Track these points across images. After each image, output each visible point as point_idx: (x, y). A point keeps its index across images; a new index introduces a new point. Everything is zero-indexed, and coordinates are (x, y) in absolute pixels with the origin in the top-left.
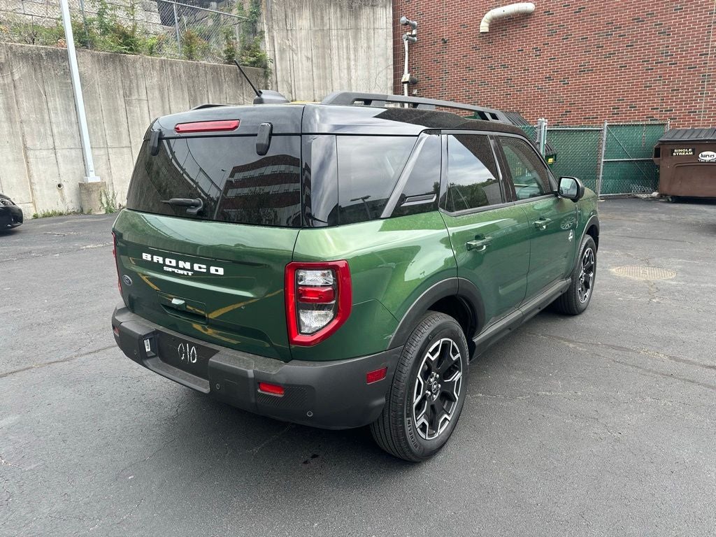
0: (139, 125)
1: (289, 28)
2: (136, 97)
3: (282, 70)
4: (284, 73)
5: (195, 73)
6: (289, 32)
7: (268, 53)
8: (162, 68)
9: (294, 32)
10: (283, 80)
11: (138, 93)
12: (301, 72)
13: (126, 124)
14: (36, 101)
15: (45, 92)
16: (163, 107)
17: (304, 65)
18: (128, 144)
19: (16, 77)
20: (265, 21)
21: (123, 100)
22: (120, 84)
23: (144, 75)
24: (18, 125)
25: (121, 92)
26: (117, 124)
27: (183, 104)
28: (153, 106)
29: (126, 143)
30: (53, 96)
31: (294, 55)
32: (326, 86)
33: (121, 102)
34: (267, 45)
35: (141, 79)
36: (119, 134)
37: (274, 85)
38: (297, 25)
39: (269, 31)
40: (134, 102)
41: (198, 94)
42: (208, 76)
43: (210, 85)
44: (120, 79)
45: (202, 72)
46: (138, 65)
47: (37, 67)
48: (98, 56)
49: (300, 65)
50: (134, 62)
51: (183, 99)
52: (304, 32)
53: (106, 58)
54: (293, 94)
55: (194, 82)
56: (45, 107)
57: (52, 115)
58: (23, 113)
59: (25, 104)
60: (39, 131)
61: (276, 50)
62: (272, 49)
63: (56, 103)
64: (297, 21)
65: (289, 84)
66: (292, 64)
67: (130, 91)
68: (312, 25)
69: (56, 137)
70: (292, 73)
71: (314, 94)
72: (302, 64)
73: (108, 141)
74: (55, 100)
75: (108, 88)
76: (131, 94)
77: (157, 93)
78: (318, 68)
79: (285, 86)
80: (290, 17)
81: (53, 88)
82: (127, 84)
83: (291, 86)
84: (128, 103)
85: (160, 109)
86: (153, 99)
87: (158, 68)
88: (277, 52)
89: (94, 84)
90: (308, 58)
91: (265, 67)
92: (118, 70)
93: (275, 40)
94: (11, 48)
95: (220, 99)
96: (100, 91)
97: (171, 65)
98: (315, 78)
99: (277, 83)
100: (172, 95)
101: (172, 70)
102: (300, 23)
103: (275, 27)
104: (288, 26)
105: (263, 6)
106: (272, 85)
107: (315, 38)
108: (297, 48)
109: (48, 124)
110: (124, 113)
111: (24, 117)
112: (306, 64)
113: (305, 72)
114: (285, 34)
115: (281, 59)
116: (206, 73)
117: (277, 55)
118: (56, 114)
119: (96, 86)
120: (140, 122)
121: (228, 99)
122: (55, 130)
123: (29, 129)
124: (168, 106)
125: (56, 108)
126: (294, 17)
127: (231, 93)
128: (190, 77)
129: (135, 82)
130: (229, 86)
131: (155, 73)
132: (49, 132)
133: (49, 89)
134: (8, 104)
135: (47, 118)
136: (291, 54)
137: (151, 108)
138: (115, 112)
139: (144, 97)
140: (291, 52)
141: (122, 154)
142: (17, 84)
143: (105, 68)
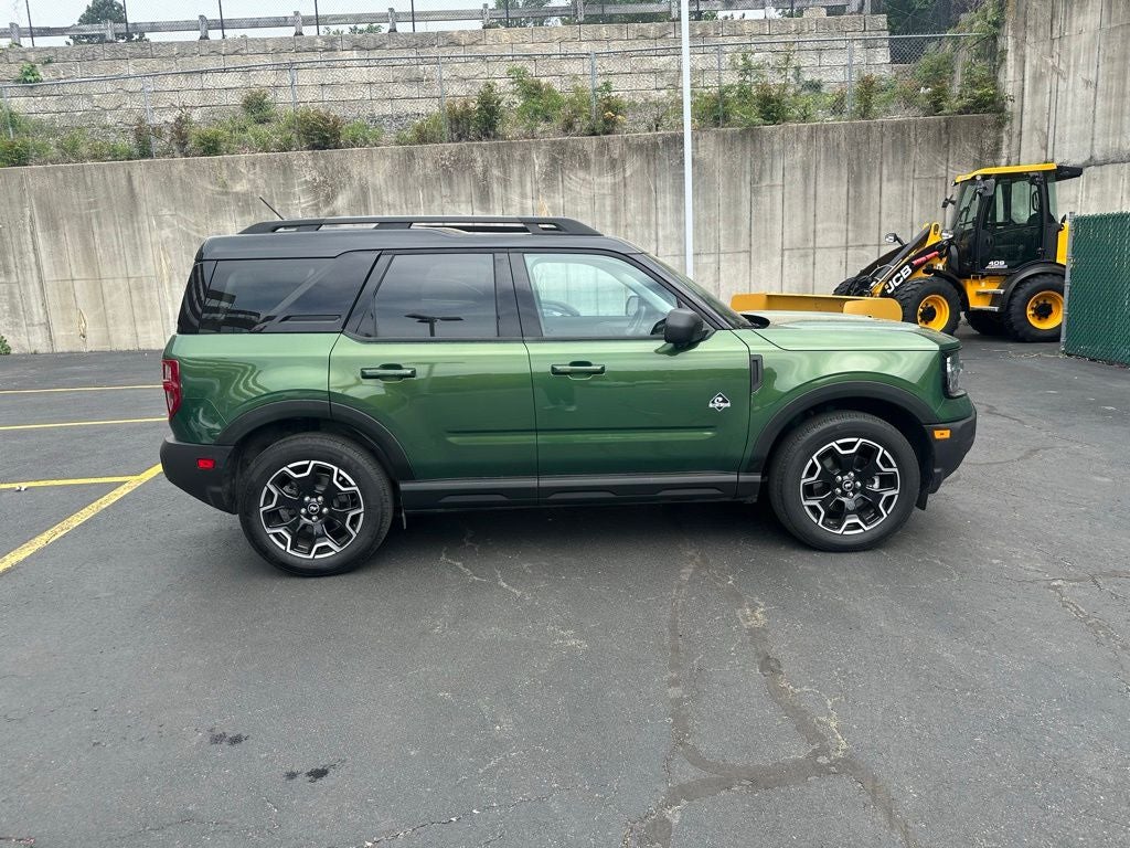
0: (766, 221)
1: (1056, 34)
2: (768, 182)
3: (1033, 111)
4: (1037, 116)
5: (864, 137)
6: (1056, 43)
7: (1009, 86)
8: (811, 137)
9: (1066, 41)
10: (1033, 128)
11: (771, 176)
12: (1069, 110)
13: (748, 220)
14: (645, 199)
15: (656, 188)
16: (805, 192)
17: (1079, 96)
18: (747, 248)
19: (628, 173)
20: (1010, 33)
21: (748, 188)
22: (748, 168)
23: (783, 152)
24: (622, 229)
25: (748, 178)
26: (736, 221)
27: (838, 186)
28: (790, 193)
29: (744, 246)
30: (664, 192)
31: (1061, 82)
32: (1121, 129)
33: (745, 192)
34: (1011, 72)
35: (778, 157)
36: (737, 234)
37: (1015, 140)
38: (1074, 25)
39: (1018, 47)
40: (763, 189)
41: (865, 170)
42: (885, 140)
43: (887, 153)
44: (748, 161)
45: (875, 133)
46: (776, 139)
47: (651, 158)
48: (725, 133)
49: (1070, 96)
50: (772, 134)
51: (839, 178)
52: (1086, 37)
53: (734, 135)
54: (1050, 150)
55: (859, 151)
56: (654, 205)
57: (660, 215)
58: (629, 215)
59: (633, 205)
60: (643, 235)
61: (1027, 77)
62: (1019, 78)
63: (667, 200)
64: (1074, 19)
65: (1043, 133)
66: (1054, 98)
67: (761, 174)
68: (1104, 21)
69: (660, 243)
70: (1053, 114)
71: (1092, 145)
72: (1075, 95)
73: (722, 244)
74: (665, 197)
75: (731, 175)
76: (760, 179)
77: (798, 175)
78: (1107, 97)
79: (1036, 138)
80: (1061, 14)
81: (665, 182)
82: (757, 168)
83: (1047, 137)
84: (755, 191)
85: (801, 196)
86: (791, 183)
87: (805, 139)
88: (1027, 82)
89: (714, 171)
90: (1087, 83)
91: (1002, 110)
92: (748, 149)
93: (1028, 60)
94: (627, 140)
95: (903, 172)
96: (720, 179)
97: (826, 131)
98: (1097, 116)
99: (1020, 133)
100: (821, 174)
101: (826, 138)
102: (1080, 22)
103: (1030, 39)
104: (1056, 32)
105: (1009, 9)
106: (1010, 140)
107: (1109, 43)
108: (1068, 67)
109: (653, 228)
110: (748, 207)
111: (630, 220)
112: (1083, 93)
113: (1078, 109)
114: (1047, 47)
115: (1035, 91)
116: (883, 135)
117: (1027, 87)
118: (664, 213)
119: (717, 174)
120: (768, 217)
121: (917, 172)
122: (661, 234)
123: (633, 234)
124: (812, 192)
125: (665, 207)
126: (1068, 15)
127: (925, 161)
128: (854, 144)
129: (768, 162)
130: (921, 150)
131: (800, 147)
132: (653, 236)
133: (660, 184)
134: (615, 205)
135: (654, 219)
136: (1055, 81)
137: (786, 195)
138: (736, 206)
139: (779, 181)
140: (1055, 76)
141: (737, 261)
142: (628, 181)
143: (731, 149)
